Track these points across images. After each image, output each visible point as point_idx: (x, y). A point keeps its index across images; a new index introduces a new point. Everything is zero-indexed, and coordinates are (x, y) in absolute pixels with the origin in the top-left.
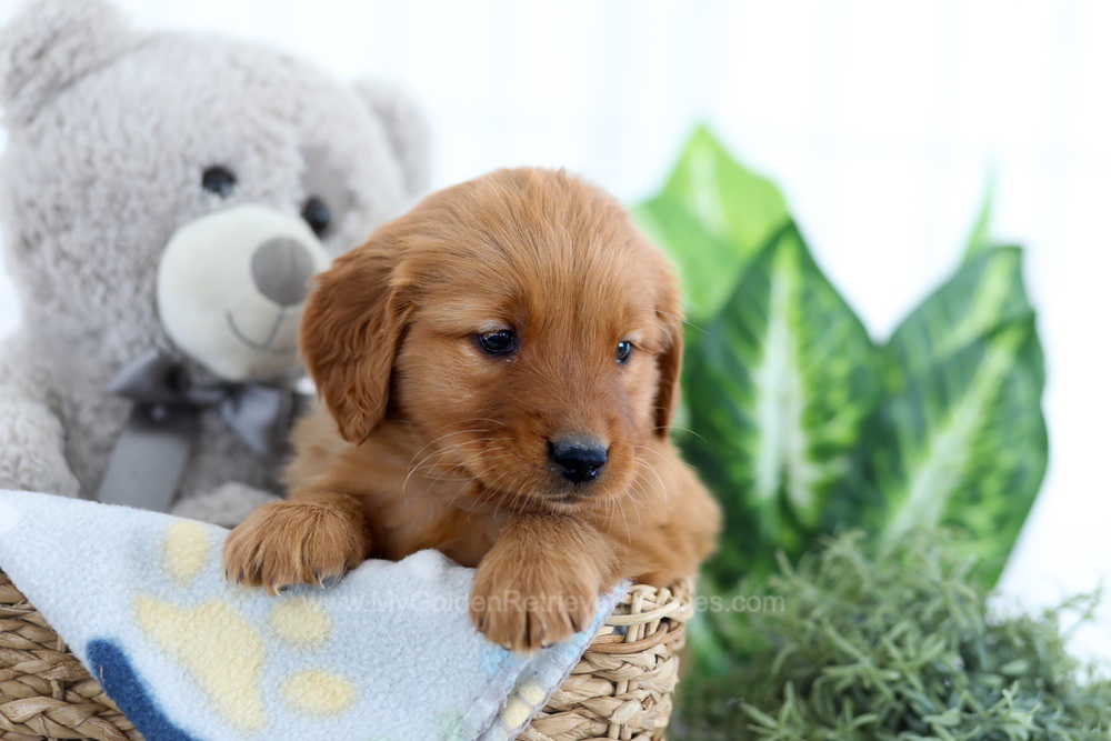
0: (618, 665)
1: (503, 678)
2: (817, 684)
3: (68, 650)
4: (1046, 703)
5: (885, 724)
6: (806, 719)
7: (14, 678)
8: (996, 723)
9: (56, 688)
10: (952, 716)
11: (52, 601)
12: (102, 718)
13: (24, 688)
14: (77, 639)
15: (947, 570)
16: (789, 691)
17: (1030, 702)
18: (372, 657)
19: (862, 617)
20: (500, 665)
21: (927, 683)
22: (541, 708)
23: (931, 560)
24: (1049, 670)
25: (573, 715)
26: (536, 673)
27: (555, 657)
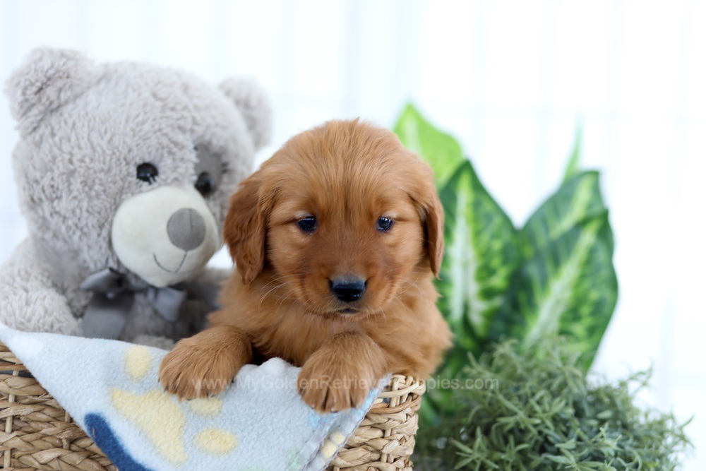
0: (386, 420)
1: (321, 429)
2: (494, 427)
3: (71, 420)
4: (623, 434)
5: (533, 449)
6: (488, 448)
7: (41, 438)
8: (597, 447)
9: (65, 443)
10: (571, 443)
11: (64, 392)
12: (92, 459)
13: (47, 444)
14: (78, 414)
15: (564, 360)
16: (479, 432)
17: (615, 434)
18: (246, 421)
19: (517, 389)
20: (320, 422)
21: (556, 426)
22: (343, 445)
23: (556, 354)
24: (624, 415)
25: (360, 449)
26: (340, 426)
27: (350, 416)
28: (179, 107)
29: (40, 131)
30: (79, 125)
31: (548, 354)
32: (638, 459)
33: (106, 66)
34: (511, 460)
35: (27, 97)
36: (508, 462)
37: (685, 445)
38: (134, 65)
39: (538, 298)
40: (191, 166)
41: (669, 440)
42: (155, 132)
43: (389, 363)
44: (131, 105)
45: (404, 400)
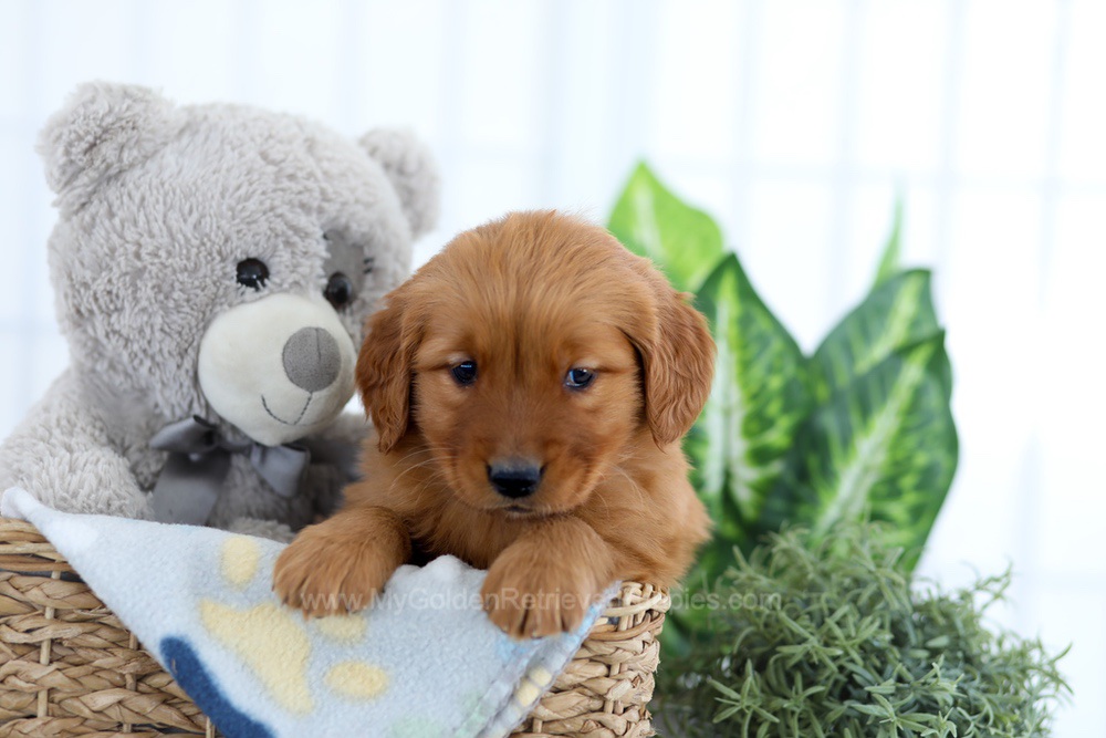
0: (612, 651)
1: (516, 664)
2: (772, 660)
3: (139, 646)
4: (967, 672)
5: (830, 693)
6: (763, 691)
7: (93, 673)
8: (926, 691)
9: (130, 681)
10: (889, 686)
11: (129, 605)
12: (170, 705)
13: (102, 682)
14: (150, 638)
15: (878, 558)
16: (749, 666)
17: (953, 672)
18: (403, 650)
19: (807, 602)
20: (514, 652)
21: (865, 658)
22: (549, 688)
23: (865, 551)
24: (967, 644)
25: (574, 693)
26: (543, 659)
27: (559, 645)
28: (300, 174)
29: (92, 209)
30: (150, 200)
31: (853, 550)
32: (988, 708)
33: (190, 110)
34: (798, 711)
35: (73, 157)
36: (793, 713)
37: (1057, 689)
38: (232, 109)
39: (837, 463)
40: (319, 263)
41: (1035, 680)
42: (265, 213)
43: (618, 565)
44: (228, 170)
45: (640, 620)
